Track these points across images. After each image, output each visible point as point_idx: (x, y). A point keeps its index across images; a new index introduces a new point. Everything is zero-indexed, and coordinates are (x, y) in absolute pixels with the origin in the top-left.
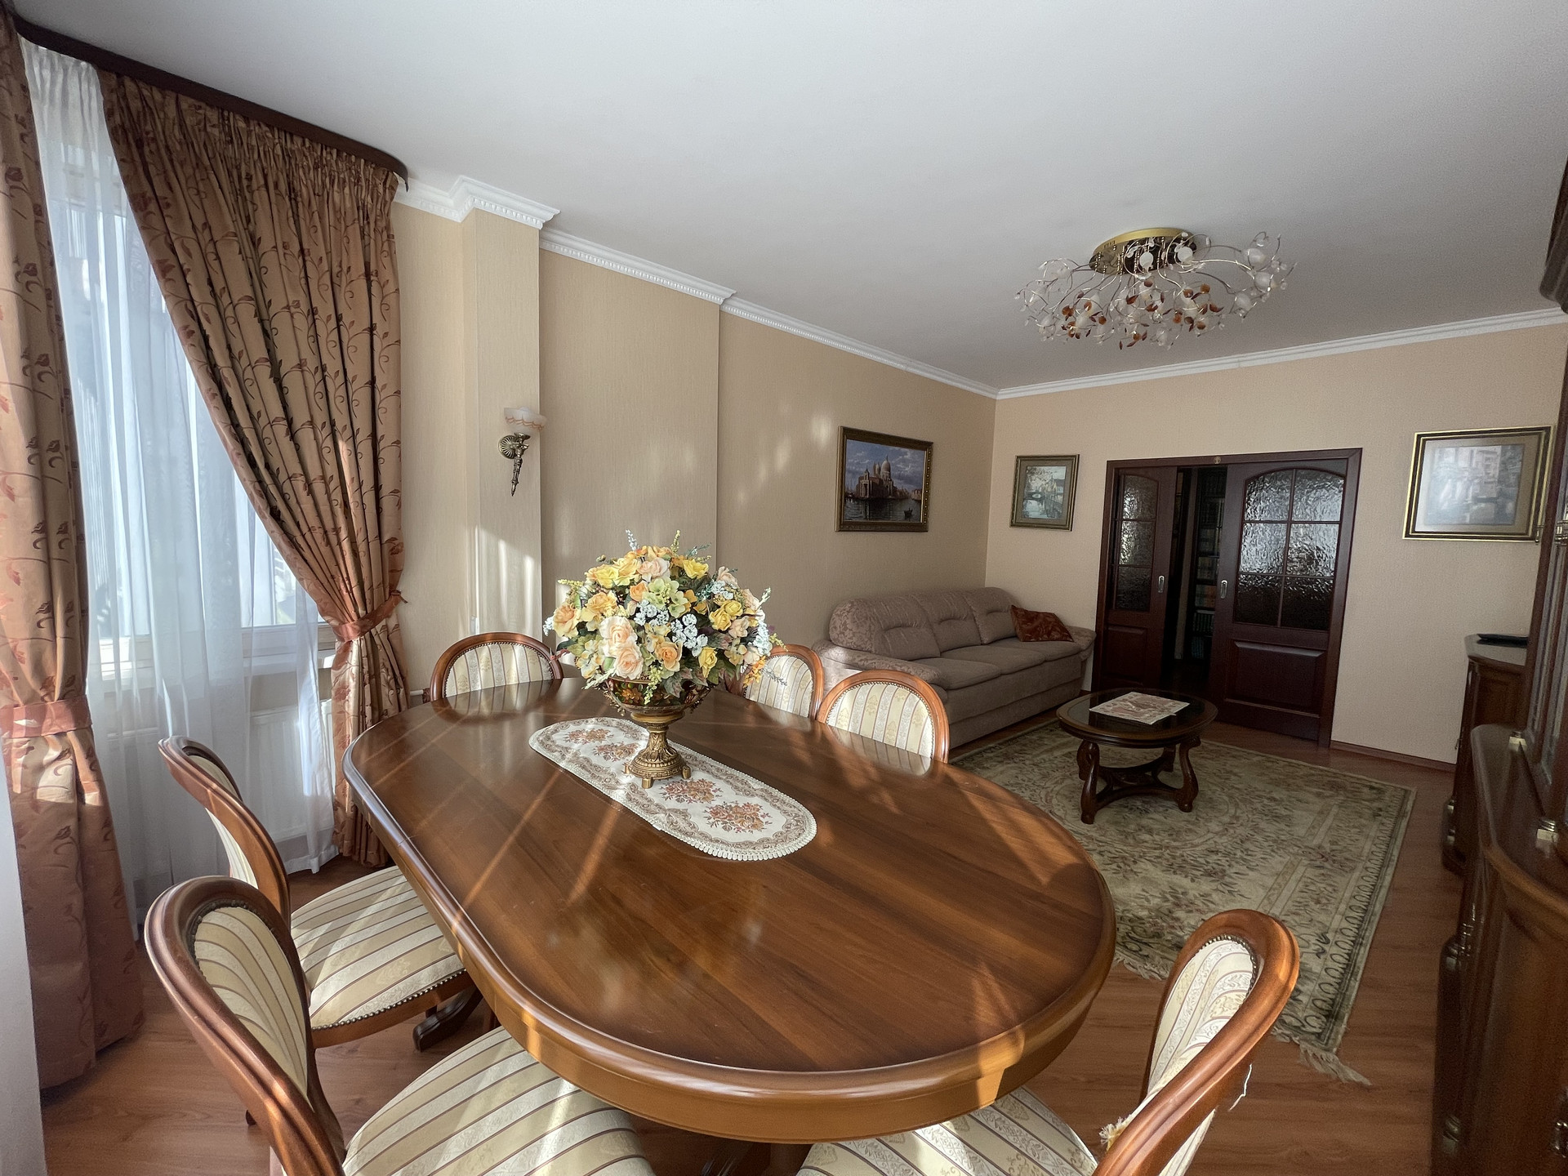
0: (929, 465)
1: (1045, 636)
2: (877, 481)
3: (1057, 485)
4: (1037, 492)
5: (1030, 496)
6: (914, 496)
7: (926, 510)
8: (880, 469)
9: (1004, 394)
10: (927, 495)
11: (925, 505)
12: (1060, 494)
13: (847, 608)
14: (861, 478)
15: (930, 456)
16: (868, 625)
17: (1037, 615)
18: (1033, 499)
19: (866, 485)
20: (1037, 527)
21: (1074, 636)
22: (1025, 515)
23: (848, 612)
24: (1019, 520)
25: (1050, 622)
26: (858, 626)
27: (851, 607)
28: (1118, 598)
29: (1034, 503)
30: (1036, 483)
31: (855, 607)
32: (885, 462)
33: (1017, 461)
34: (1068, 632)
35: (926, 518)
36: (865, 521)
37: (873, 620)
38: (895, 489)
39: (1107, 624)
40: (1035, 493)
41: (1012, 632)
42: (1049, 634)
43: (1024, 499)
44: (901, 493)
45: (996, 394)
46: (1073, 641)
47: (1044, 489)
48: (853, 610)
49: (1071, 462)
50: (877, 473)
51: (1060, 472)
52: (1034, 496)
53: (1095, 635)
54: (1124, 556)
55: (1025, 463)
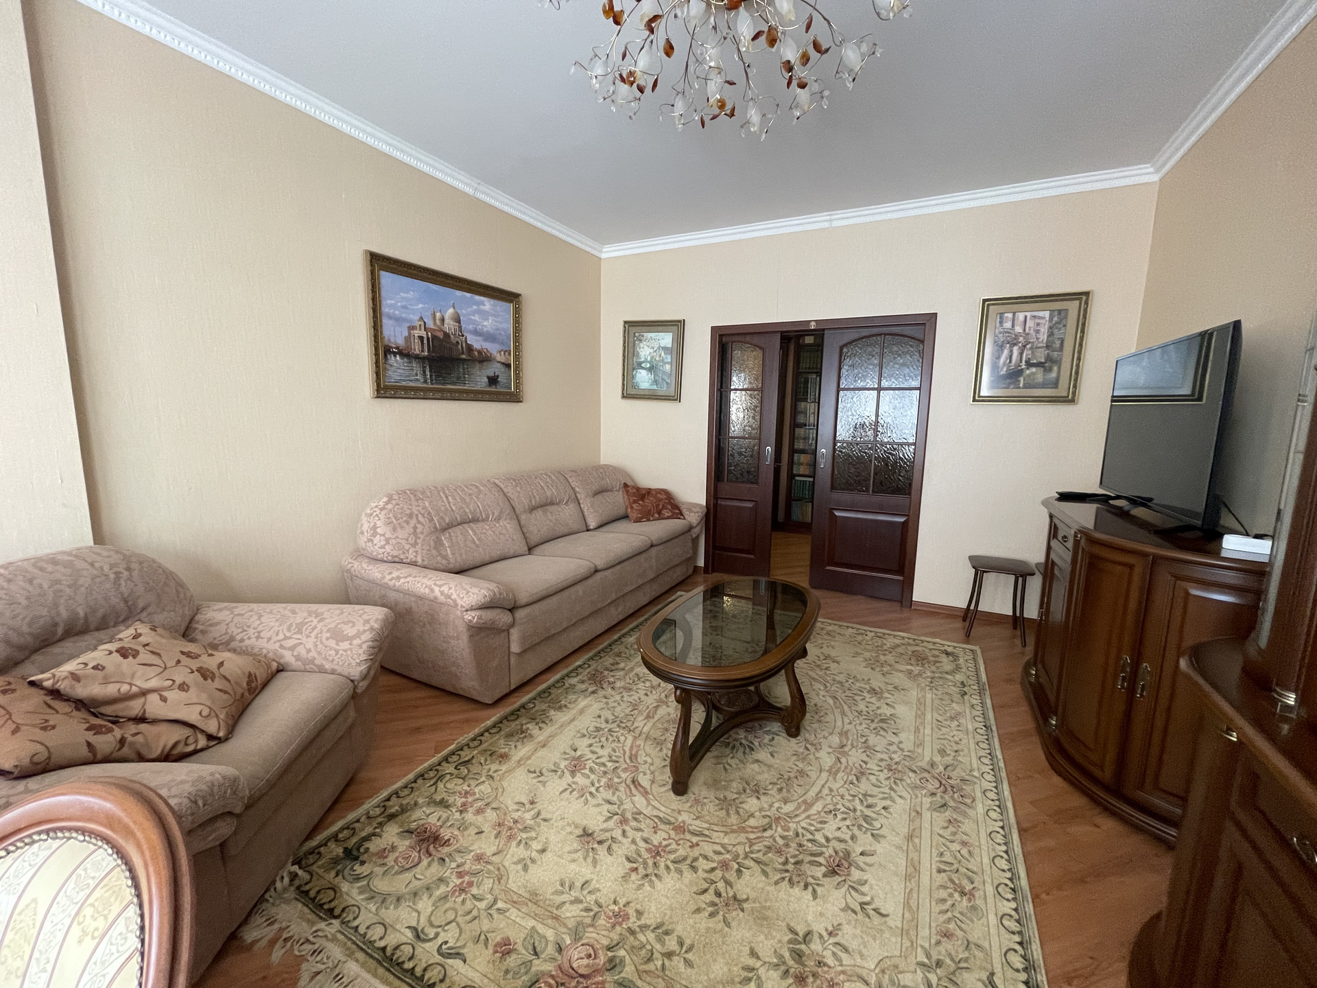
0: (517, 322)
1: (657, 516)
2: (441, 335)
3: (665, 354)
4: (646, 361)
5: (640, 365)
6: (500, 358)
7: (518, 377)
8: (443, 320)
9: (609, 252)
10: (517, 358)
11: (515, 370)
12: (668, 363)
13: (381, 504)
14: (412, 328)
15: (517, 312)
16: (412, 525)
17: (649, 491)
18: (643, 368)
19: (421, 338)
20: (648, 398)
21: (685, 512)
22: (635, 386)
23: (381, 509)
24: (630, 393)
25: (662, 499)
26: (394, 530)
27: (387, 503)
28: (729, 471)
29: (644, 372)
30: (645, 351)
31: (394, 502)
32: (451, 311)
33: (625, 327)
34: (679, 510)
35: (517, 386)
36: (424, 385)
37: (420, 518)
38: (470, 348)
39: (716, 498)
40: (643, 362)
41: (622, 512)
42: (659, 513)
43: (634, 369)
44: (480, 352)
45: (601, 252)
46: (684, 519)
47: (652, 358)
48: (390, 506)
49: (677, 327)
50: (438, 322)
51: (666, 339)
52: (643, 365)
53: (705, 510)
54: (734, 427)
55: (633, 330)
